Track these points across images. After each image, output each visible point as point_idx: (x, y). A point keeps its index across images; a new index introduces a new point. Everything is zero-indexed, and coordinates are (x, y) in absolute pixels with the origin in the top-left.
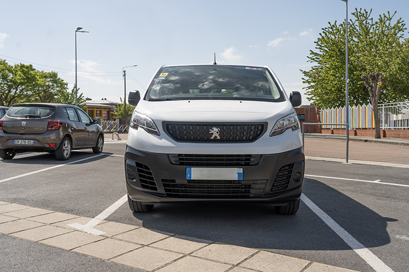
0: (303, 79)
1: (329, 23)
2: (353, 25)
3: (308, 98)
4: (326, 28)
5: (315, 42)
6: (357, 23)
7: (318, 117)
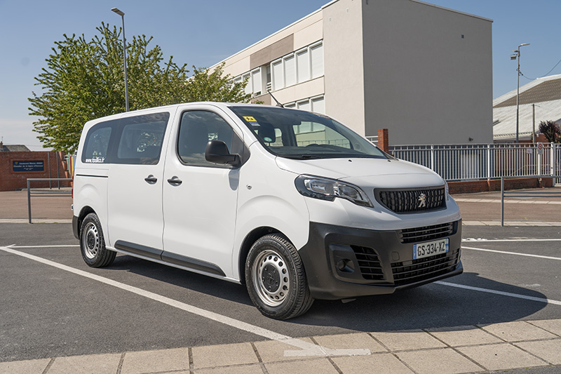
0: (30, 109)
1: (65, 35)
2: (100, 43)
3: (40, 138)
4: (60, 42)
5: (47, 60)
6: (104, 41)
7: (63, 164)
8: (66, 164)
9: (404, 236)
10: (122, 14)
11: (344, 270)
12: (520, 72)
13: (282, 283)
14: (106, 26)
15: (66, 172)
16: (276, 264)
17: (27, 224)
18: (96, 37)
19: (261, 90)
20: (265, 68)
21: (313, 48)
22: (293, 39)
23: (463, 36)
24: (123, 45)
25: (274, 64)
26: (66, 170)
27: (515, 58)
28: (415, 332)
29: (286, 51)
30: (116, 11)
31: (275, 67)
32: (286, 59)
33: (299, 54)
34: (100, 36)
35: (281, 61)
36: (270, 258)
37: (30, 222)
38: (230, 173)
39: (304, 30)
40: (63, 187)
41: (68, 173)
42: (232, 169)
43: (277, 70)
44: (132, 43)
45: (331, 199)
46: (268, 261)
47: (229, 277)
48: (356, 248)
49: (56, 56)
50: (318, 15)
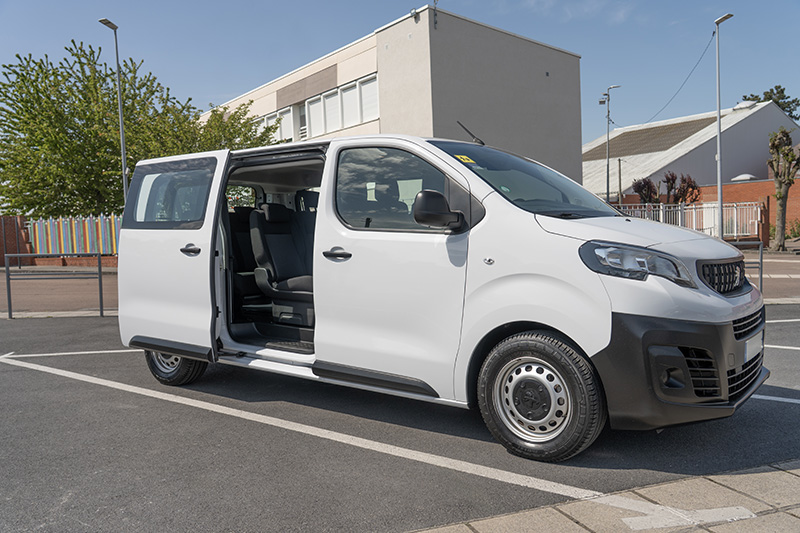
6: (77, 66)
7: (23, 234)
8: (27, 234)
9: (735, 329)
10: (114, 28)
11: (669, 384)
12: (609, 120)
13: (554, 407)
14: (78, 45)
15: (28, 246)
16: (543, 377)
17: (5, 319)
18: (65, 59)
19: (292, 137)
20: (297, 107)
21: (363, 83)
22: (336, 70)
23: (547, 74)
24: (103, 72)
25: (310, 103)
26: (28, 241)
27: (603, 103)
28: (747, 473)
29: (327, 86)
30: (106, 23)
31: (311, 107)
32: (327, 97)
33: (344, 90)
34: (72, 59)
35: (320, 99)
36: (528, 369)
37: (10, 316)
38: (449, 240)
39: (352, 59)
40: (24, 265)
41: (31, 247)
42: (451, 234)
43: (314, 112)
44: (115, 70)
45: (642, 276)
46: (524, 373)
47: (445, 399)
48: (685, 351)
49: (8, 83)
50: (370, 40)
